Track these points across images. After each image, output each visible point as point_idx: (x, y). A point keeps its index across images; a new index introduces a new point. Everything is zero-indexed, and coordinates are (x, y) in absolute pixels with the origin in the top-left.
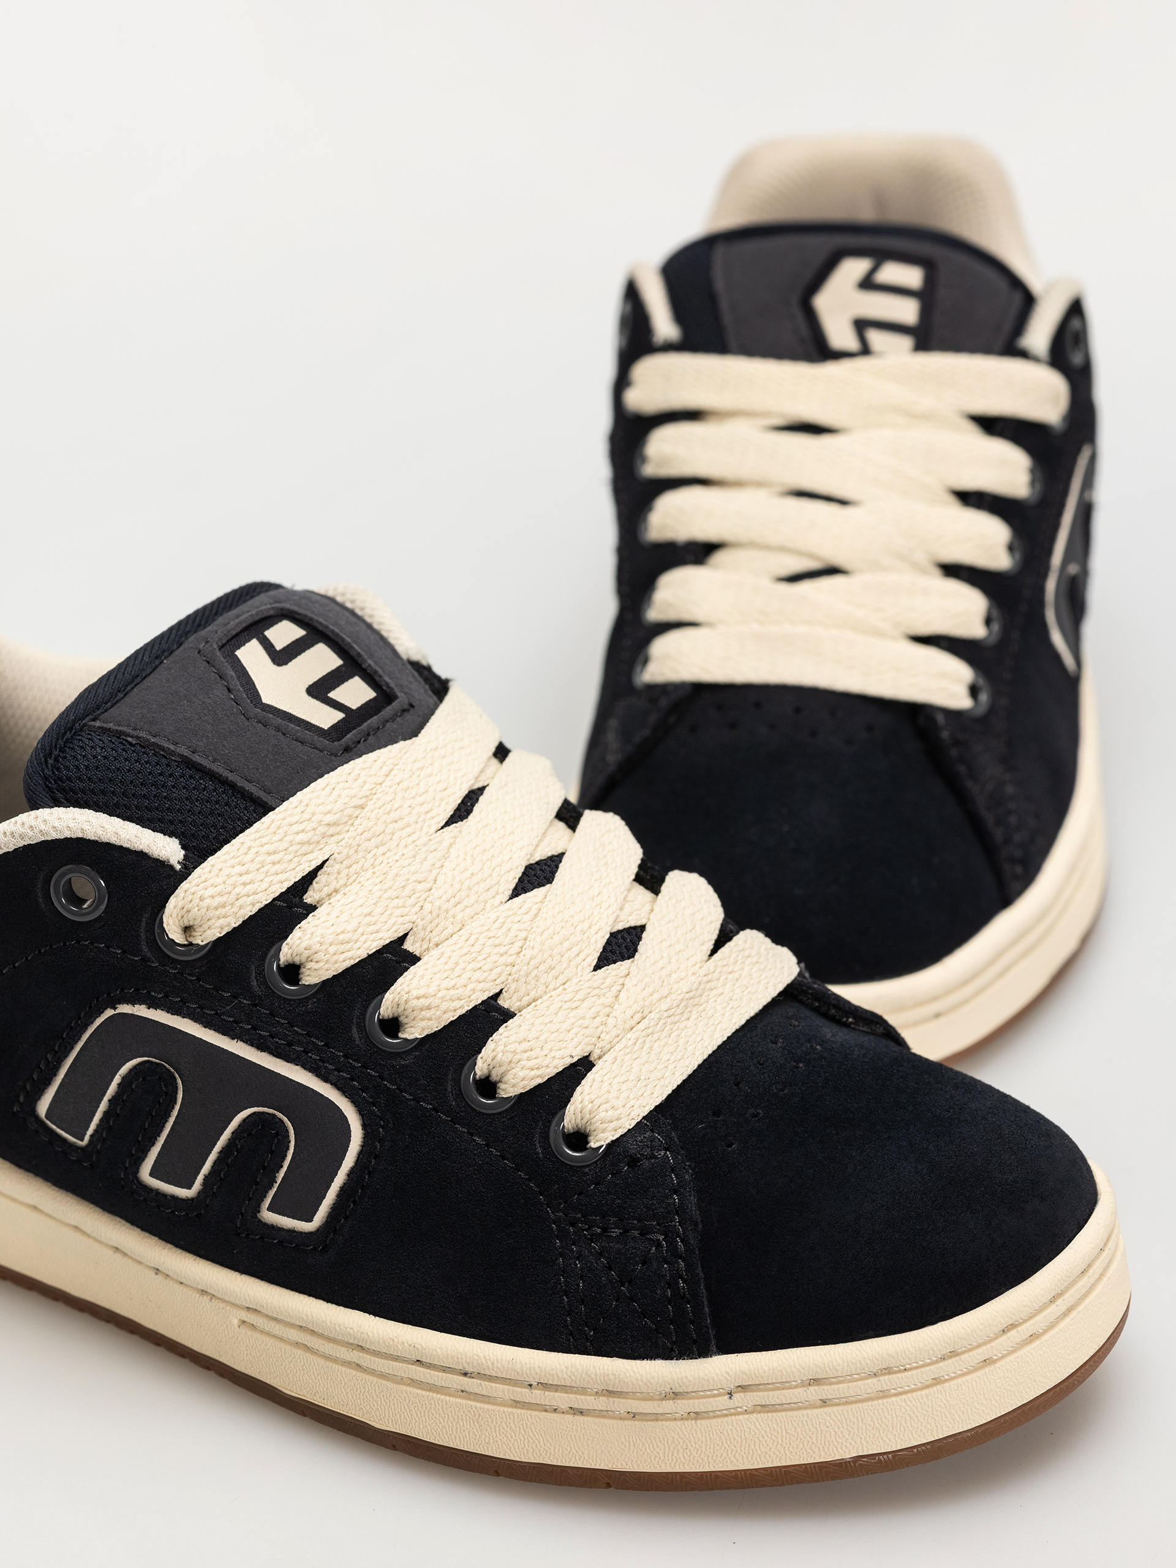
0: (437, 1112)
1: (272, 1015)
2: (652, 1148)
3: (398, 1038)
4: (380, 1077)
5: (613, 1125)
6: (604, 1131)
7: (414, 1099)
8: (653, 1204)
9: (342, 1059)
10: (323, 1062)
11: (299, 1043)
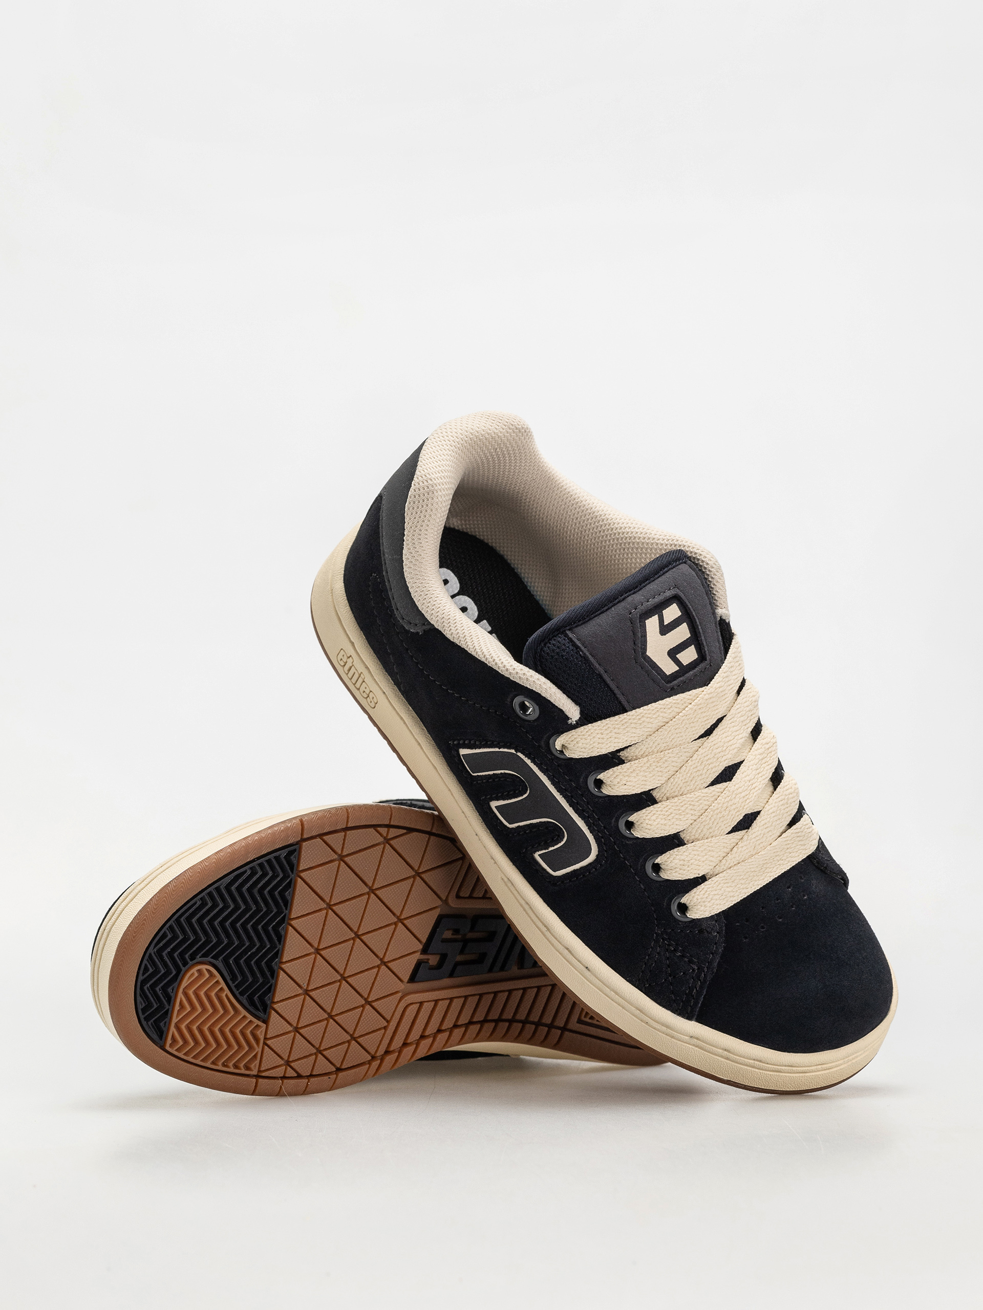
0: (631, 867)
1: (582, 795)
2: (712, 929)
3: (630, 831)
4: (614, 842)
5: (701, 913)
6: (695, 913)
7: (624, 858)
8: (700, 953)
9: (603, 828)
10: (594, 825)
11: (587, 812)
